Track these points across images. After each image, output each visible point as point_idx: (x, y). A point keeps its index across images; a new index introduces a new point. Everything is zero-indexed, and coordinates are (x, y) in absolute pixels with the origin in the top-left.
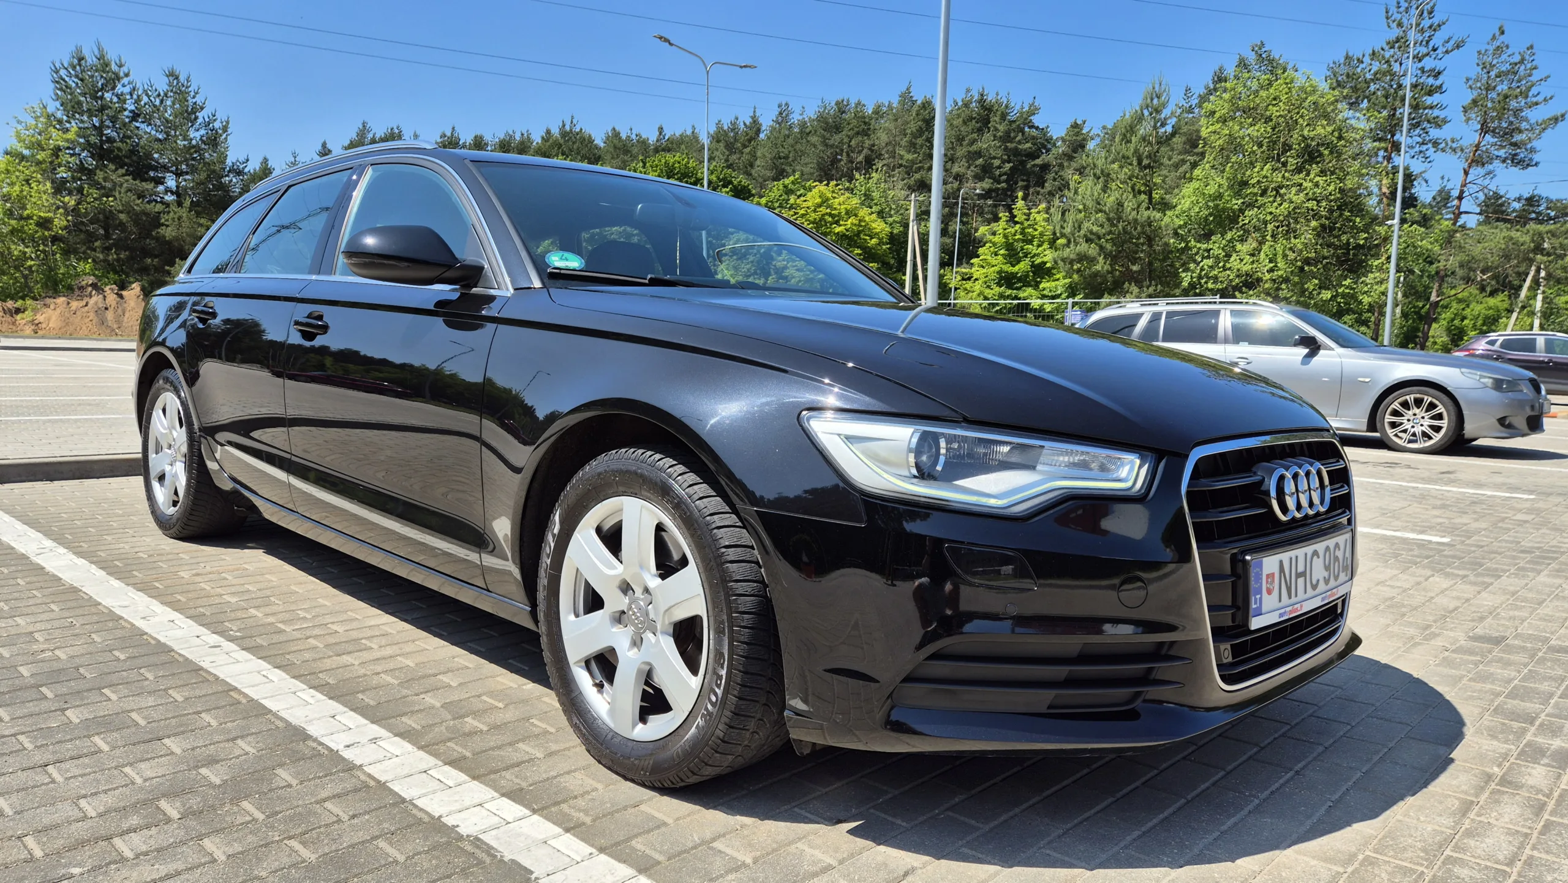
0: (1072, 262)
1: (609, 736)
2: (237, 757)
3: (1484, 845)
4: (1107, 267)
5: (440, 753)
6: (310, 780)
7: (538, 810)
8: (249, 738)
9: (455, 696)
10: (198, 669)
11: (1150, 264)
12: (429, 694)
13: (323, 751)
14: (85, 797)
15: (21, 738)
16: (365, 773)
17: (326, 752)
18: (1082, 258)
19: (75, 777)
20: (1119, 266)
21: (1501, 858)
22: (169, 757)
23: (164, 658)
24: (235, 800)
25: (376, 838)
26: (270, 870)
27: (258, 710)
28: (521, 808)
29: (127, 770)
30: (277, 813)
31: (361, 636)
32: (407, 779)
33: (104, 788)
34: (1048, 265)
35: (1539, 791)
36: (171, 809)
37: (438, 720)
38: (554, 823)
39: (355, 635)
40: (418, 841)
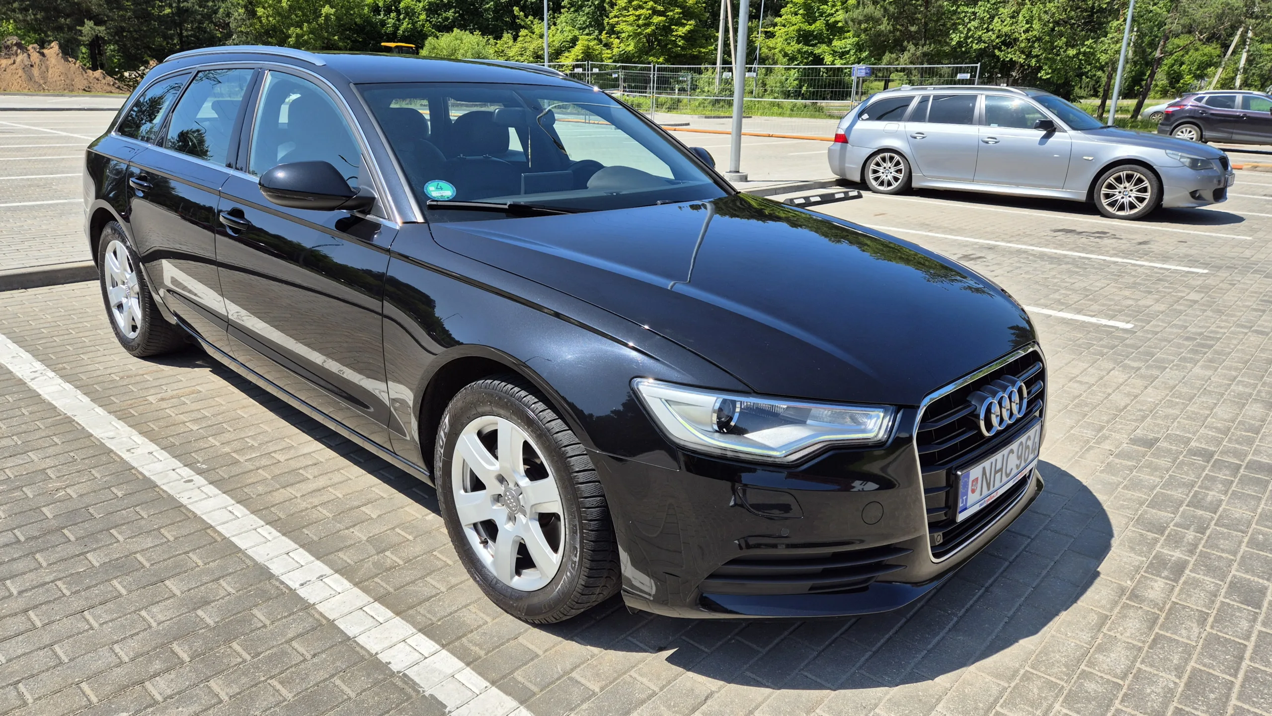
0: (860, 23)
1: (494, 581)
2: (222, 598)
3: (1109, 660)
4: (890, 27)
5: (371, 590)
6: (279, 620)
7: (446, 645)
8: (229, 578)
9: (376, 530)
10: (179, 507)
11: (926, 24)
12: (357, 528)
13: (284, 589)
14: (117, 642)
15: (59, 583)
16: (318, 611)
17: (287, 591)
18: (869, 18)
19: (106, 622)
20: (900, 25)
21: (1118, 671)
22: (172, 600)
23: (152, 495)
24: (228, 641)
25: (332, 676)
26: (261, 710)
27: (230, 549)
28: (433, 643)
29: (143, 613)
30: (259, 654)
31: (298, 465)
32: (349, 617)
33: (130, 633)
34: (840, 24)
35: (1156, 605)
36: (182, 651)
37: (365, 556)
38: (458, 658)
39: (294, 464)
40: (363, 678)
